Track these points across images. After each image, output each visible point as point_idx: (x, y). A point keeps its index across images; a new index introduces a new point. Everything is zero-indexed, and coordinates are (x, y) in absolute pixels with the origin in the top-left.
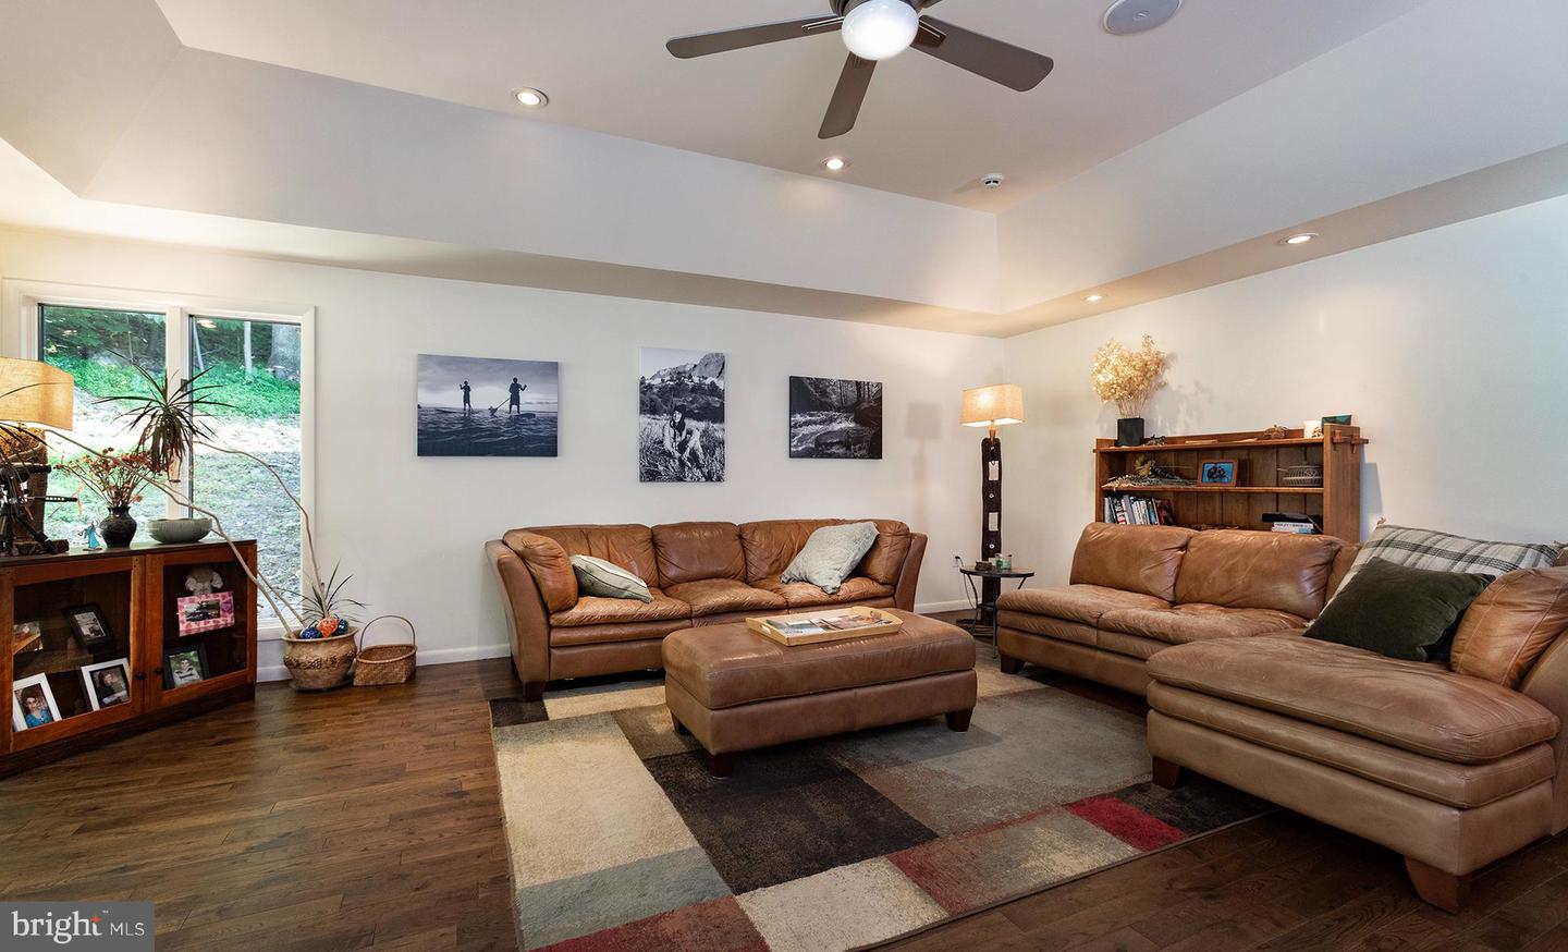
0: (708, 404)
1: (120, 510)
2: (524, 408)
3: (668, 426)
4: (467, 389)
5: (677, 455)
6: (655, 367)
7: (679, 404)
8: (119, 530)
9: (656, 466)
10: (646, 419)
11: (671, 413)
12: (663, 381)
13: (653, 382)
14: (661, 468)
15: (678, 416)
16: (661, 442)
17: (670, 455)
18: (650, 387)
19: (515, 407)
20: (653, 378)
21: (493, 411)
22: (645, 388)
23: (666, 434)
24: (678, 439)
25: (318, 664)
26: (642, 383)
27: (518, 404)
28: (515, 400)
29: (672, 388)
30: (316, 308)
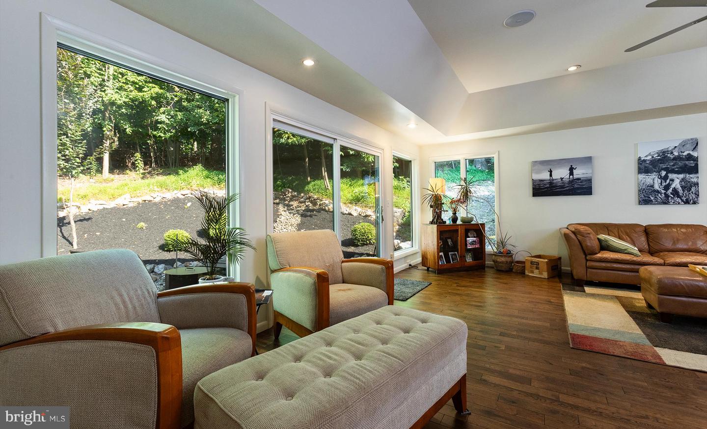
0: (686, 165)
1: (455, 214)
2: (575, 176)
3: (656, 179)
4: (551, 172)
5: (663, 191)
6: (648, 151)
7: (664, 167)
8: (455, 219)
9: (650, 198)
10: (641, 176)
11: (659, 172)
12: (653, 157)
13: (646, 158)
14: (652, 198)
15: (663, 173)
16: (652, 186)
17: (658, 192)
18: (645, 161)
19: (571, 177)
20: (646, 156)
21: (562, 179)
22: (641, 162)
23: (656, 182)
24: (664, 184)
25: (502, 262)
26: (639, 160)
27: (573, 175)
28: (571, 173)
29: (659, 160)
30: (498, 150)
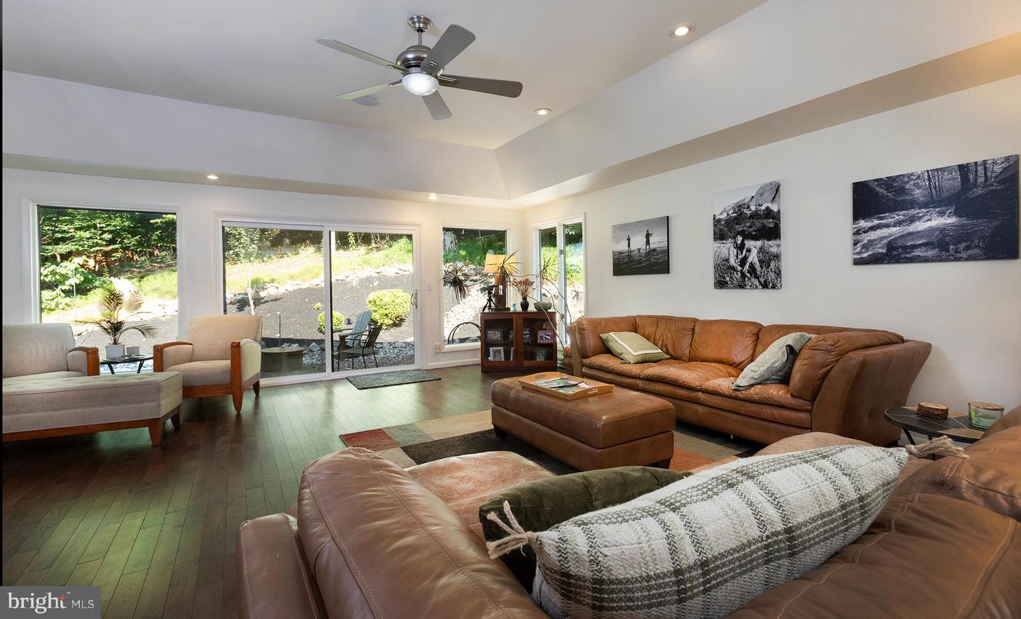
0: (764, 226)
1: (525, 299)
2: (652, 246)
3: (732, 248)
4: (629, 240)
5: (739, 268)
6: (723, 206)
7: (740, 229)
8: (525, 305)
9: (724, 278)
10: (718, 244)
11: (735, 238)
12: (728, 214)
13: (721, 217)
14: (728, 279)
15: (740, 239)
16: (727, 260)
17: (734, 269)
18: (719, 220)
19: (648, 246)
20: (721, 214)
21: (639, 249)
22: (717, 222)
23: (731, 253)
24: (740, 257)
26: (714, 219)
27: (649, 244)
28: (648, 243)
29: (735, 218)
30: (585, 213)
